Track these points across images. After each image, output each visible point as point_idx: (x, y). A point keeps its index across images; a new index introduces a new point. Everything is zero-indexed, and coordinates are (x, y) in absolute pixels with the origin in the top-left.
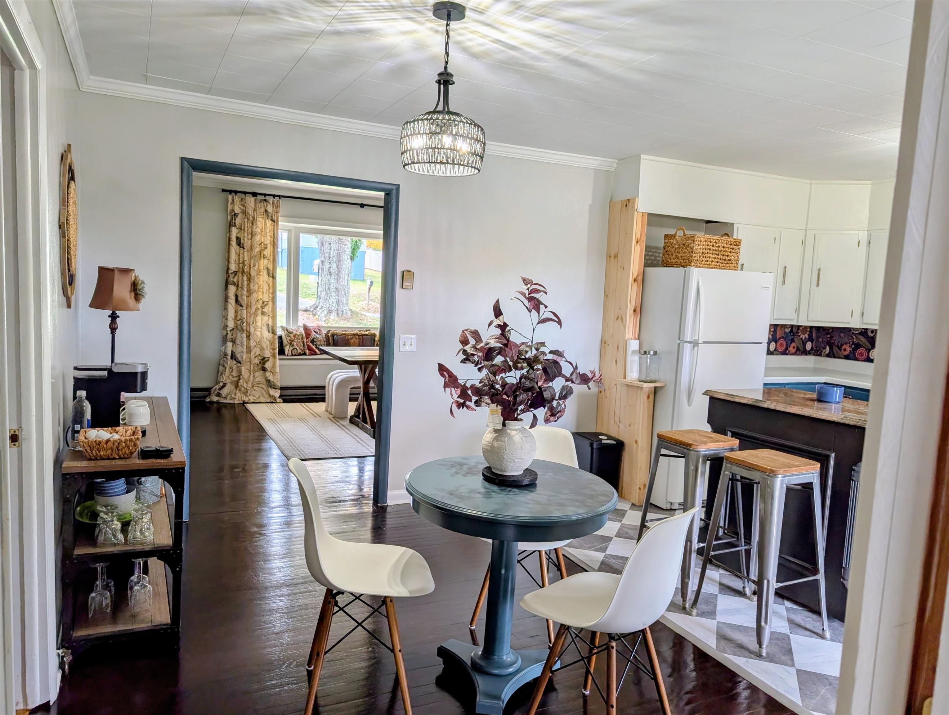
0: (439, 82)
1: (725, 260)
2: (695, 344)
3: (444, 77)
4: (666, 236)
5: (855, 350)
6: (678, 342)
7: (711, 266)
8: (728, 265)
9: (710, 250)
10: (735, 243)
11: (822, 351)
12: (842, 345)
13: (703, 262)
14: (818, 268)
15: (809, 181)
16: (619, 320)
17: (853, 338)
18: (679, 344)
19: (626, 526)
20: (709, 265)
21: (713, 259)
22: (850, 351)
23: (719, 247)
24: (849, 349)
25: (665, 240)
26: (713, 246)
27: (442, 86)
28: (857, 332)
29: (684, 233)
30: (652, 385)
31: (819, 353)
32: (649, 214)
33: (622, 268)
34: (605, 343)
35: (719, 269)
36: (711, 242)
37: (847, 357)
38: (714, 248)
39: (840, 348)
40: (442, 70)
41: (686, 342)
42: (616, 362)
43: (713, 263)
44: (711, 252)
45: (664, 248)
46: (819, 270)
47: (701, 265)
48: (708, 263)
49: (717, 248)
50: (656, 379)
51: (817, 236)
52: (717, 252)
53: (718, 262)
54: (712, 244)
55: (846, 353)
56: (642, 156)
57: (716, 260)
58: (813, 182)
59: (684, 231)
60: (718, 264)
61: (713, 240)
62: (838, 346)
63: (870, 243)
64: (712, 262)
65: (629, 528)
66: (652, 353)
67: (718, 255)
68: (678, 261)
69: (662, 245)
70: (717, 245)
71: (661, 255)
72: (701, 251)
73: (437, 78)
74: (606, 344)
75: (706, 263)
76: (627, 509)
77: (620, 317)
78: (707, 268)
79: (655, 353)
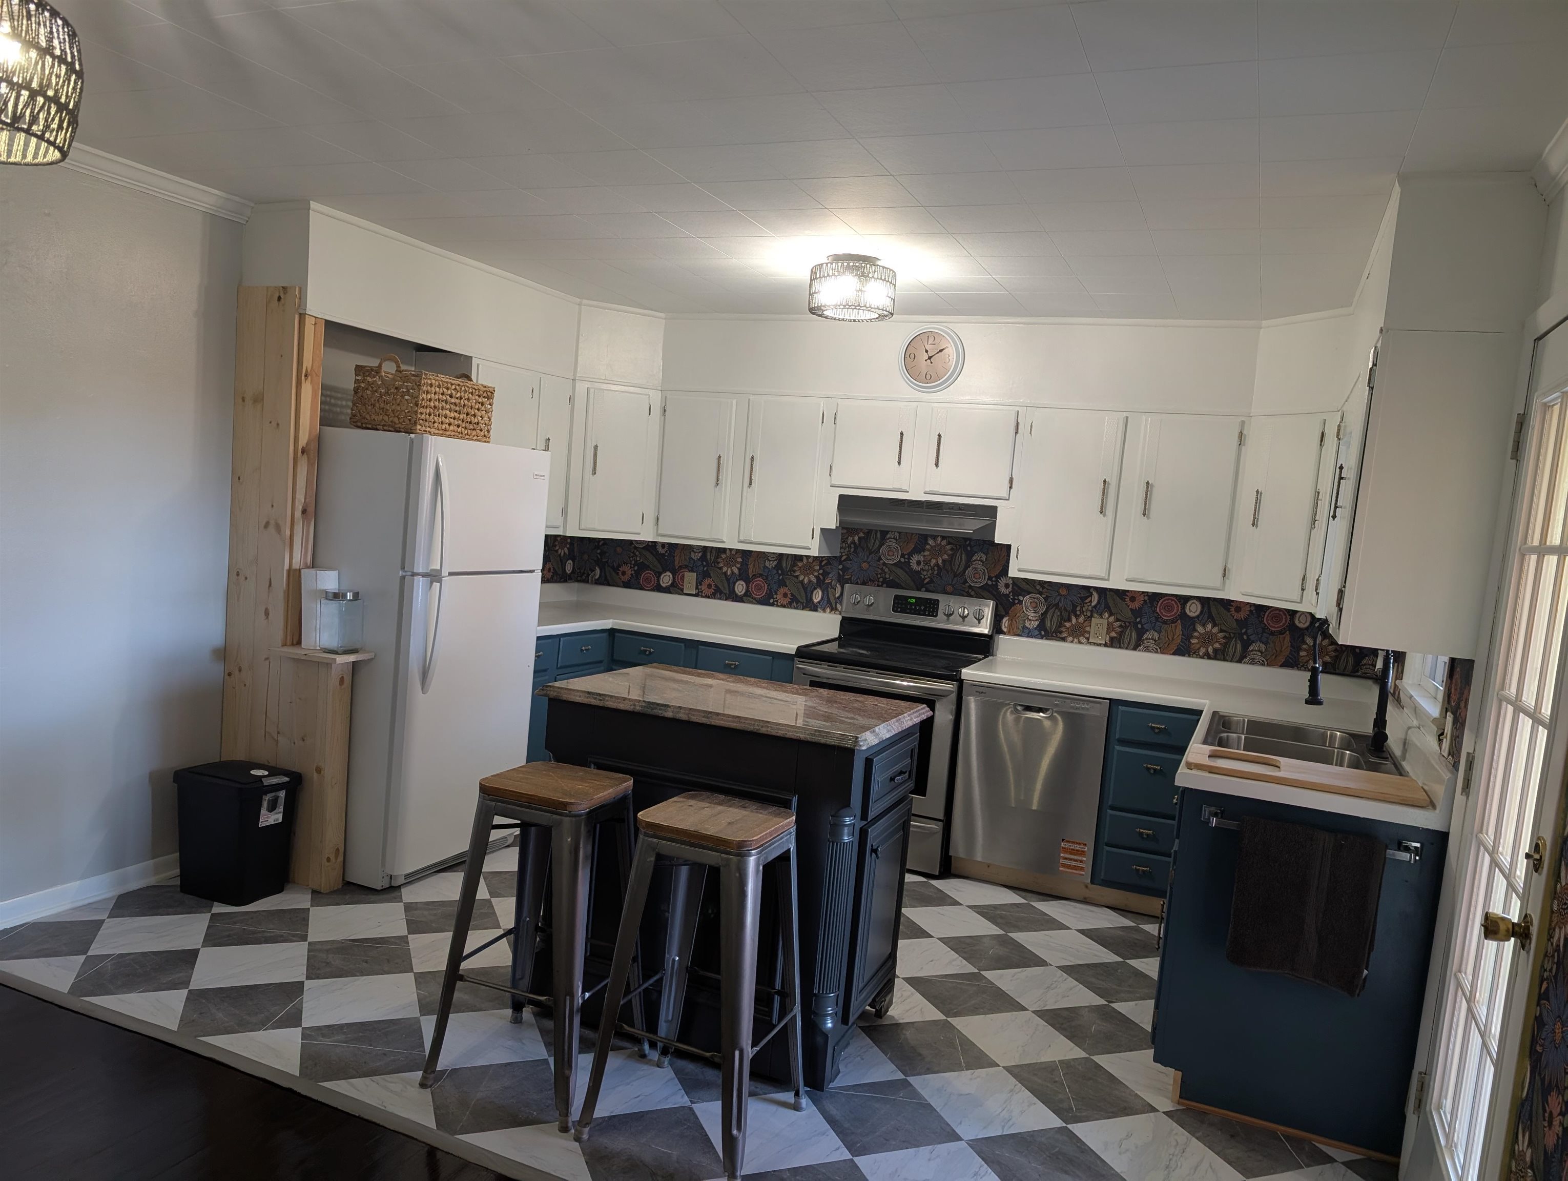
1: (470, 423)
2: (434, 577)
4: (359, 369)
5: (637, 574)
6: (401, 573)
7: (448, 433)
8: (474, 433)
9: (446, 402)
10: (485, 395)
11: (588, 575)
12: (619, 566)
13: (436, 425)
14: (594, 444)
15: (578, 300)
16: (272, 529)
17: (636, 556)
18: (403, 578)
19: (318, 947)
20: (445, 430)
21: (452, 420)
22: (632, 574)
23: (461, 398)
24: (629, 572)
25: (356, 375)
26: (451, 396)
28: (641, 546)
29: (398, 367)
30: (352, 658)
31: (584, 577)
32: (329, 324)
33: (274, 424)
34: (238, 575)
35: (462, 438)
36: (448, 389)
37: (627, 585)
38: (453, 400)
39: (616, 570)
41: (418, 574)
42: (267, 613)
43: (452, 428)
44: (448, 406)
45: (356, 391)
46: (596, 447)
47: (433, 430)
48: (444, 427)
49: (457, 401)
50: (358, 646)
51: (592, 390)
52: (457, 409)
53: (458, 426)
54: (449, 392)
55: (626, 578)
56: (313, 205)
57: (456, 423)
58: (585, 301)
59: (397, 362)
60: (459, 430)
61: (452, 384)
62: (613, 567)
63: (665, 411)
64: (450, 424)
65: (328, 951)
66: (349, 596)
67: (460, 413)
68: (386, 418)
69: (352, 386)
70: (458, 395)
71: (350, 404)
72: (432, 404)
74: (242, 578)
75: (440, 426)
76: (307, 905)
77: (272, 522)
78: (442, 435)
79: (356, 596)
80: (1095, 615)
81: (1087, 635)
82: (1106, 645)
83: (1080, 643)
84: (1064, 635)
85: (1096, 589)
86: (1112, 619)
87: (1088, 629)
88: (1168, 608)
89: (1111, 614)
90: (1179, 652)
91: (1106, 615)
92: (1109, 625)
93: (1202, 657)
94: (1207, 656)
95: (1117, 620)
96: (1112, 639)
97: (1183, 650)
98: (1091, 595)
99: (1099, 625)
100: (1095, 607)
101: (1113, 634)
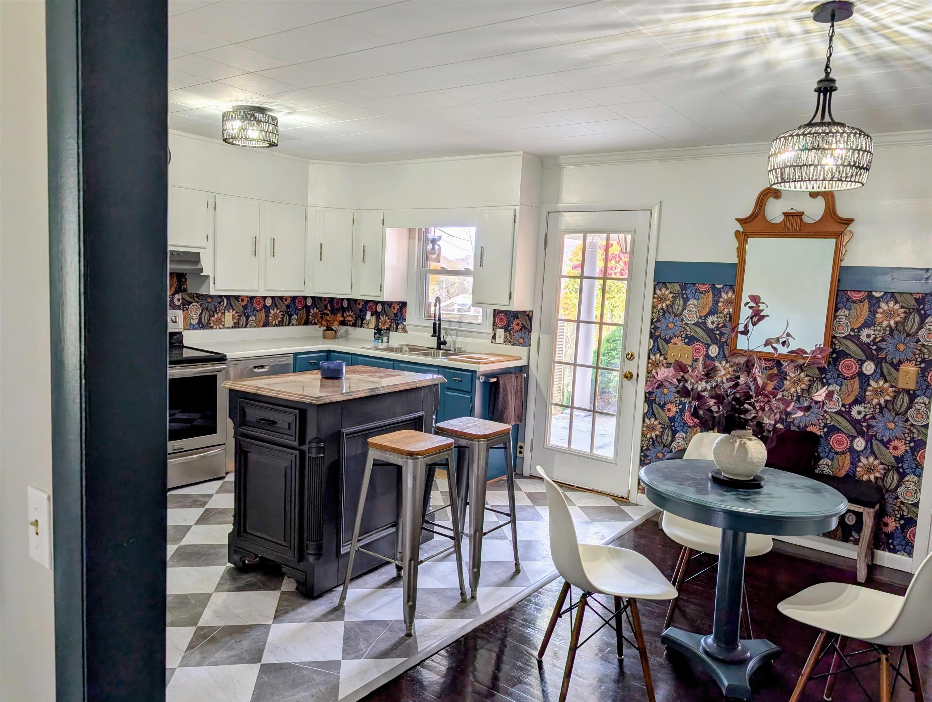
0: (818, 90)
3: (825, 84)
27: (822, 94)
40: (823, 76)
73: (815, 86)
80: (226, 311)
81: (223, 323)
82: (232, 327)
83: (220, 328)
84: (212, 325)
85: (225, 296)
86: (234, 312)
87: (223, 320)
88: (258, 303)
89: (233, 310)
90: (264, 325)
91: (231, 311)
92: (233, 315)
93: (274, 326)
94: (276, 325)
95: (237, 313)
96: (235, 323)
97: (266, 324)
98: (223, 301)
99: (229, 317)
100: (226, 307)
101: (235, 321)
